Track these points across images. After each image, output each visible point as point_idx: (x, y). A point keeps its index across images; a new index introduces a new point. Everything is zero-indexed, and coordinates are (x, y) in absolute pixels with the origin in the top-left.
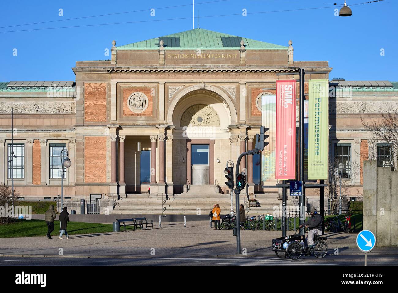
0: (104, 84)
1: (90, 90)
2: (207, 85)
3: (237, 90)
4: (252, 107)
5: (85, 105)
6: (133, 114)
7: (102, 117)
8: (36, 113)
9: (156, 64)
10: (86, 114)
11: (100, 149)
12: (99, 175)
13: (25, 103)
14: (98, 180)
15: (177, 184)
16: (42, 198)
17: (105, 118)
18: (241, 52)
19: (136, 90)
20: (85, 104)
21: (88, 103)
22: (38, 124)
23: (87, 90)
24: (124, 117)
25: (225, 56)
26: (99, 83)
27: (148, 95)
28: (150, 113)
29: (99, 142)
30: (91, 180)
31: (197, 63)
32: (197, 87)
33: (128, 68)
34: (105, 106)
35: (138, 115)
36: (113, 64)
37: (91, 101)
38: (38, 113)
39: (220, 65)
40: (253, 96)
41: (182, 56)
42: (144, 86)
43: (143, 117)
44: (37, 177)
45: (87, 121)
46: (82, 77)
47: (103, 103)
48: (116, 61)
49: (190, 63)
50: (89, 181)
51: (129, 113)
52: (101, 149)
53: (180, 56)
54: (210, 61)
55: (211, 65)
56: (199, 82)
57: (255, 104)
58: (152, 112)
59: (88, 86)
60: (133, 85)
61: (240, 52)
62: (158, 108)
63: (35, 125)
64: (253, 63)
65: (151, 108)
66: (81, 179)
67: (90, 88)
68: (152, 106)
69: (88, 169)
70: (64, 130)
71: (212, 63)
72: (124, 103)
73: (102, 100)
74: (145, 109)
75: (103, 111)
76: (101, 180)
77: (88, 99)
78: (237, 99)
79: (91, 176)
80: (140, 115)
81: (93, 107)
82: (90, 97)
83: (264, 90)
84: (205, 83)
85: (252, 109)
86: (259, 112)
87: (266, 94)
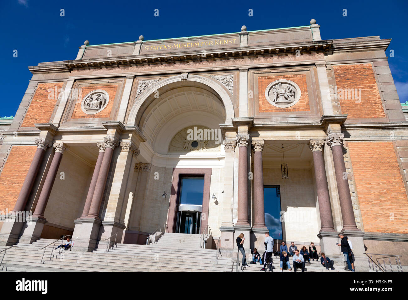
0: (61, 84)
1: (42, 91)
2: (190, 75)
3: (235, 79)
4: (259, 101)
5: (30, 107)
6: (85, 117)
7: (44, 121)
10: (26, 118)
11: (26, 164)
17: (48, 122)
18: (242, 36)
19: (97, 88)
21: (34, 105)
23: (39, 91)
25: (219, 43)
26: (56, 83)
27: (110, 93)
28: (108, 114)
29: (28, 154)
32: (177, 79)
34: (54, 107)
35: (90, 116)
37: (38, 103)
40: (260, 86)
41: (163, 47)
42: (108, 82)
43: (97, 120)
45: (24, 126)
46: (38, 78)
47: (51, 104)
51: (80, 115)
54: (198, 49)
56: (180, 73)
57: (265, 96)
58: (110, 113)
59: (42, 86)
60: (94, 82)
61: (240, 37)
62: (119, 106)
65: (110, 108)
67: (43, 88)
68: (112, 105)
72: (77, 104)
73: (51, 101)
74: (102, 109)
75: (49, 114)
77: (35, 101)
78: (235, 91)
80: (94, 117)
81: (38, 109)
82: (40, 98)
83: (277, 78)
84: (189, 73)
85: (261, 102)
86: (271, 107)
87: (282, 83)
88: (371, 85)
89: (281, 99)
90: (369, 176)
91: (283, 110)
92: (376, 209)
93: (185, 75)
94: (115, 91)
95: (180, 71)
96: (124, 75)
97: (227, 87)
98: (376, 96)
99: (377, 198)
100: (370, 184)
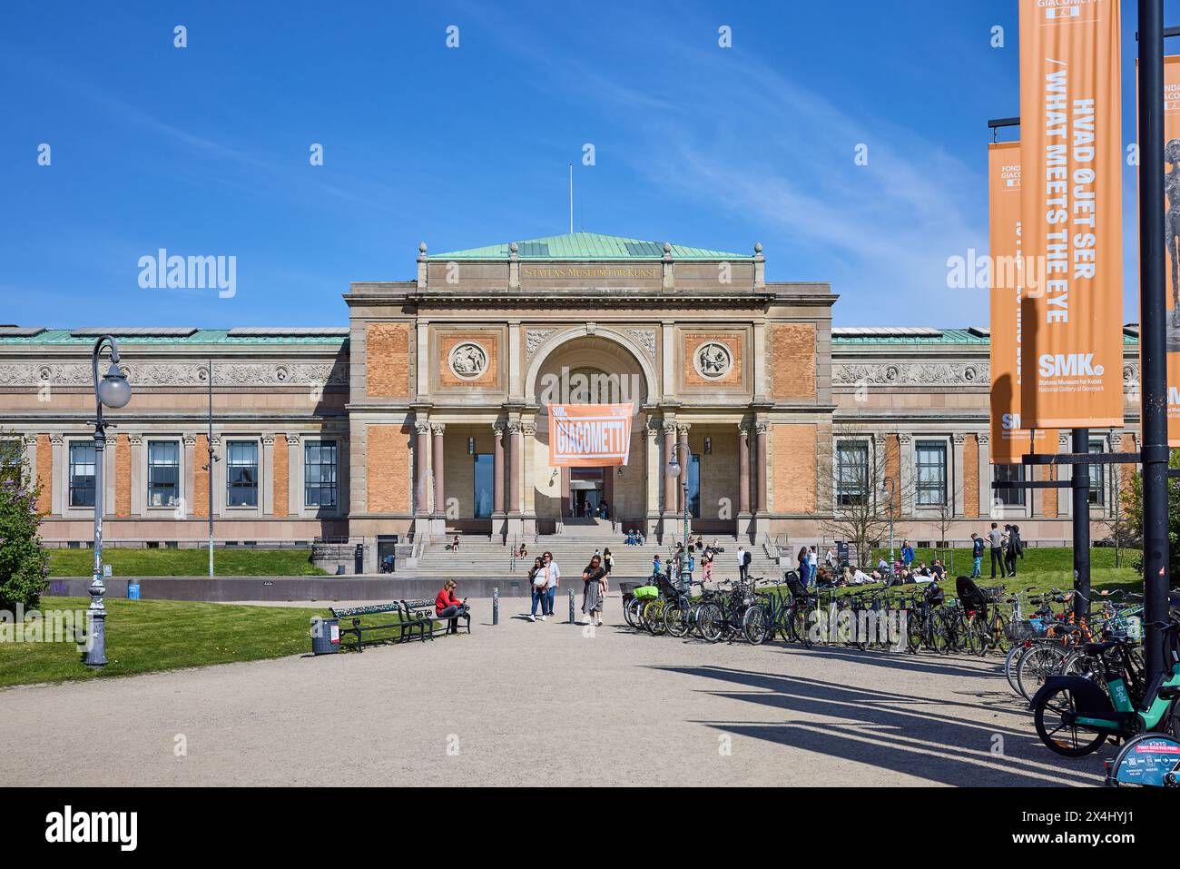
0: (405, 326)
1: (378, 338)
2: (600, 326)
3: (656, 337)
4: (686, 370)
5: (368, 365)
6: (460, 383)
7: (400, 388)
8: (279, 384)
9: (503, 288)
10: (369, 382)
12: (396, 499)
13: (259, 366)
14: (392, 508)
15: (544, 516)
16: (291, 542)
17: (407, 391)
18: (666, 265)
19: (465, 337)
20: (368, 363)
21: (374, 361)
22: (283, 405)
23: (372, 336)
24: (442, 388)
25: (634, 275)
26: (396, 324)
27: (489, 347)
28: (492, 380)
29: (395, 436)
30: (380, 509)
31: (582, 285)
32: (580, 332)
33: (450, 294)
34: (407, 367)
35: (468, 384)
36: (422, 288)
37: (380, 358)
38: (284, 384)
39: (625, 289)
40: (688, 349)
41: (553, 273)
42: (482, 329)
43: (479, 389)
44: (281, 504)
45: (372, 395)
46: (363, 313)
47: (401, 361)
48: (427, 282)
49: (567, 286)
50: (375, 511)
51: (453, 381)
52: (398, 448)
53: (547, 272)
54: (606, 281)
55: (609, 289)
56: (585, 323)
58: (495, 379)
59: (374, 329)
60: (460, 328)
61: (663, 266)
62: (509, 371)
63: (277, 406)
64: (688, 286)
65: (492, 373)
66: (360, 507)
67: (377, 333)
68: (495, 367)
69: (374, 486)
70: (332, 416)
71: (611, 284)
72: (442, 362)
73: (399, 355)
74: (481, 373)
75: (403, 377)
76: (399, 507)
77: (373, 354)
78: (658, 355)
79: (380, 501)
80: (474, 384)
81: (383, 369)
82: (379, 350)
83: (708, 337)
84: (597, 322)
85: (687, 372)
86: (699, 379)
87: (713, 345)
88: (808, 354)
89: (713, 370)
90: (787, 461)
91: (713, 383)
92: (788, 493)
93: (591, 327)
94: (495, 344)
95: (585, 320)
96: (505, 320)
97: (647, 347)
98: (810, 369)
99: (790, 483)
100: (786, 469)
